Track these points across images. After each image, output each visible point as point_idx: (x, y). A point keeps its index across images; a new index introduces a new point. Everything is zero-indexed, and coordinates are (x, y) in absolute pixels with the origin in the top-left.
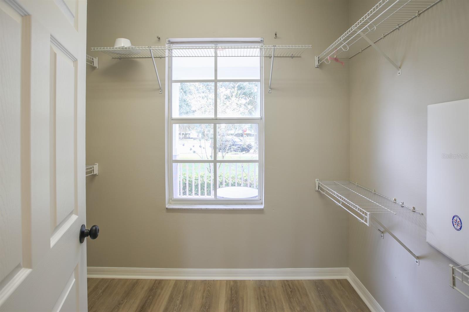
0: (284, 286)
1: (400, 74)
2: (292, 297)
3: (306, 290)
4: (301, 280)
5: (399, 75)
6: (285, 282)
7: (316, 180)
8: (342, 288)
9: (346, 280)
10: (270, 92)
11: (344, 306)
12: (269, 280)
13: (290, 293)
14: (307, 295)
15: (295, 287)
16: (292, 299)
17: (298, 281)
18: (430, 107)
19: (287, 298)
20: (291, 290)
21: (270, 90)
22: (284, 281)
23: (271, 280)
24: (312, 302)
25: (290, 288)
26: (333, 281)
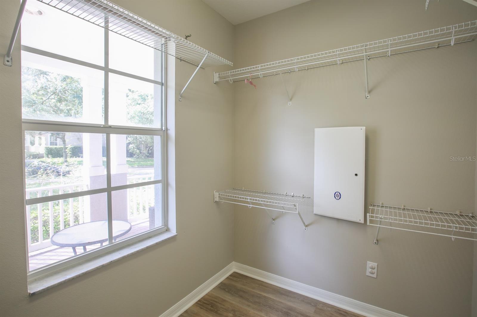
0: (201, 307)
1: (291, 105)
2: (217, 310)
3: (220, 297)
4: (209, 292)
5: (289, 105)
6: (199, 303)
7: (215, 191)
8: (238, 279)
9: (235, 272)
10: (180, 100)
11: (251, 289)
12: (185, 312)
13: (212, 308)
14: (225, 301)
15: (211, 301)
16: (218, 311)
17: (207, 294)
18: (316, 130)
19: (214, 313)
20: (210, 306)
21: (181, 98)
22: (196, 303)
23: (186, 310)
24: (234, 303)
25: (208, 305)
26: (228, 278)
